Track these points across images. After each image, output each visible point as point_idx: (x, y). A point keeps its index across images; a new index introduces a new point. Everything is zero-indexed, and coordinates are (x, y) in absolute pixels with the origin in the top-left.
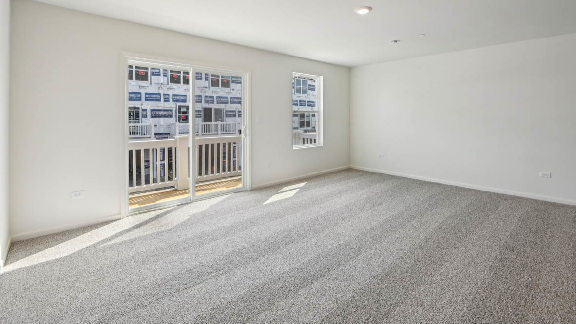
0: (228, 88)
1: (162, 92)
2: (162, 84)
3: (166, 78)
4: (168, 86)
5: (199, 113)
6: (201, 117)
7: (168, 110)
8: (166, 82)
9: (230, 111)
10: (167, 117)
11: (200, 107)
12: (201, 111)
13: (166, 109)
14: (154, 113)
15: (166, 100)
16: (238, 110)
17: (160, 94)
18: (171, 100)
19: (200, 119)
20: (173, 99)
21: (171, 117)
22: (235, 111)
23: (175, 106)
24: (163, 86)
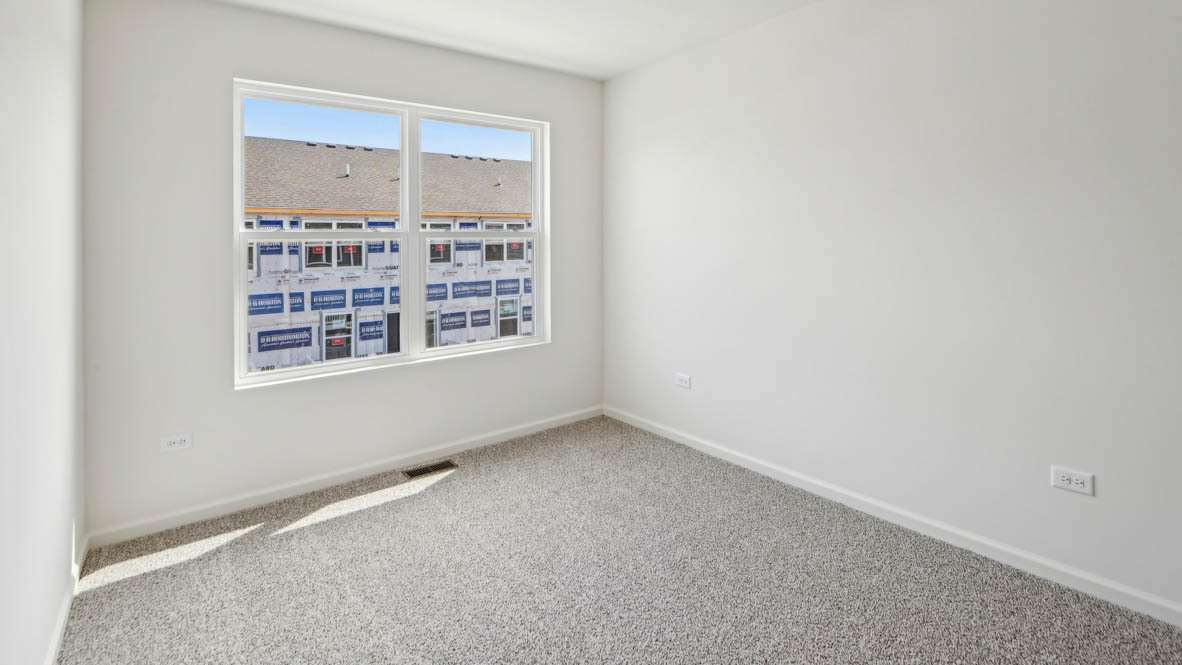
0: (448, 263)
1: (285, 290)
2: (286, 271)
3: (295, 258)
4: (300, 276)
5: (378, 329)
6: (381, 336)
7: (301, 330)
8: (297, 266)
9: (453, 315)
10: (299, 345)
11: (380, 313)
12: (381, 323)
13: (294, 327)
14: (268, 340)
15: (297, 308)
16: (471, 310)
17: (280, 296)
18: (308, 305)
19: (380, 342)
20: (313, 303)
21: (308, 343)
22: (464, 314)
23: (317, 318)
24: (287, 276)
